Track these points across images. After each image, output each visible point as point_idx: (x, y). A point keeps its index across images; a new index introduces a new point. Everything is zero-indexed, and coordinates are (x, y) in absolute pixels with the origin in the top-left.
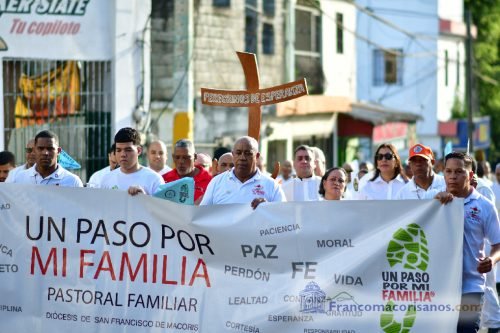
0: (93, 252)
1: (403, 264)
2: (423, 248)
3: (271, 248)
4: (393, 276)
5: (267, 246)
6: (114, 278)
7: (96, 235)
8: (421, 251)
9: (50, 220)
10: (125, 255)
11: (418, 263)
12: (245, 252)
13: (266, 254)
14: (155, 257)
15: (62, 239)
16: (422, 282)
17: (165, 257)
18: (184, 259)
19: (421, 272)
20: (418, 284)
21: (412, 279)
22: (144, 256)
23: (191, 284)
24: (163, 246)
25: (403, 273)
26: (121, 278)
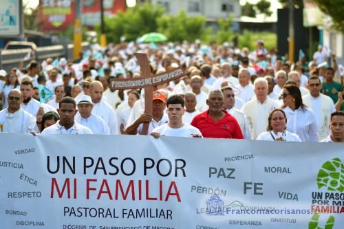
0: (95, 180)
1: (327, 187)
2: (342, 176)
3: (230, 171)
4: (320, 195)
5: (228, 169)
6: (111, 198)
7: (97, 168)
8: (341, 178)
9: (64, 158)
10: (118, 182)
11: (338, 186)
12: (211, 173)
13: (227, 175)
14: (140, 182)
15: (74, 172)
16: (340, 200)
17: (147, 182)
18: (161, 182)
19: (340, 193)
20: (337, 201)
21: (333, 197)
22: (132, 182)
23: (167, 199)
24: (145, 174)
25: (326, 193)
26: (116, 198)
